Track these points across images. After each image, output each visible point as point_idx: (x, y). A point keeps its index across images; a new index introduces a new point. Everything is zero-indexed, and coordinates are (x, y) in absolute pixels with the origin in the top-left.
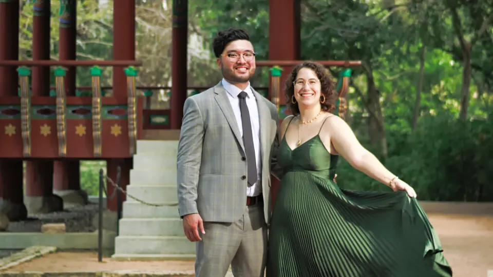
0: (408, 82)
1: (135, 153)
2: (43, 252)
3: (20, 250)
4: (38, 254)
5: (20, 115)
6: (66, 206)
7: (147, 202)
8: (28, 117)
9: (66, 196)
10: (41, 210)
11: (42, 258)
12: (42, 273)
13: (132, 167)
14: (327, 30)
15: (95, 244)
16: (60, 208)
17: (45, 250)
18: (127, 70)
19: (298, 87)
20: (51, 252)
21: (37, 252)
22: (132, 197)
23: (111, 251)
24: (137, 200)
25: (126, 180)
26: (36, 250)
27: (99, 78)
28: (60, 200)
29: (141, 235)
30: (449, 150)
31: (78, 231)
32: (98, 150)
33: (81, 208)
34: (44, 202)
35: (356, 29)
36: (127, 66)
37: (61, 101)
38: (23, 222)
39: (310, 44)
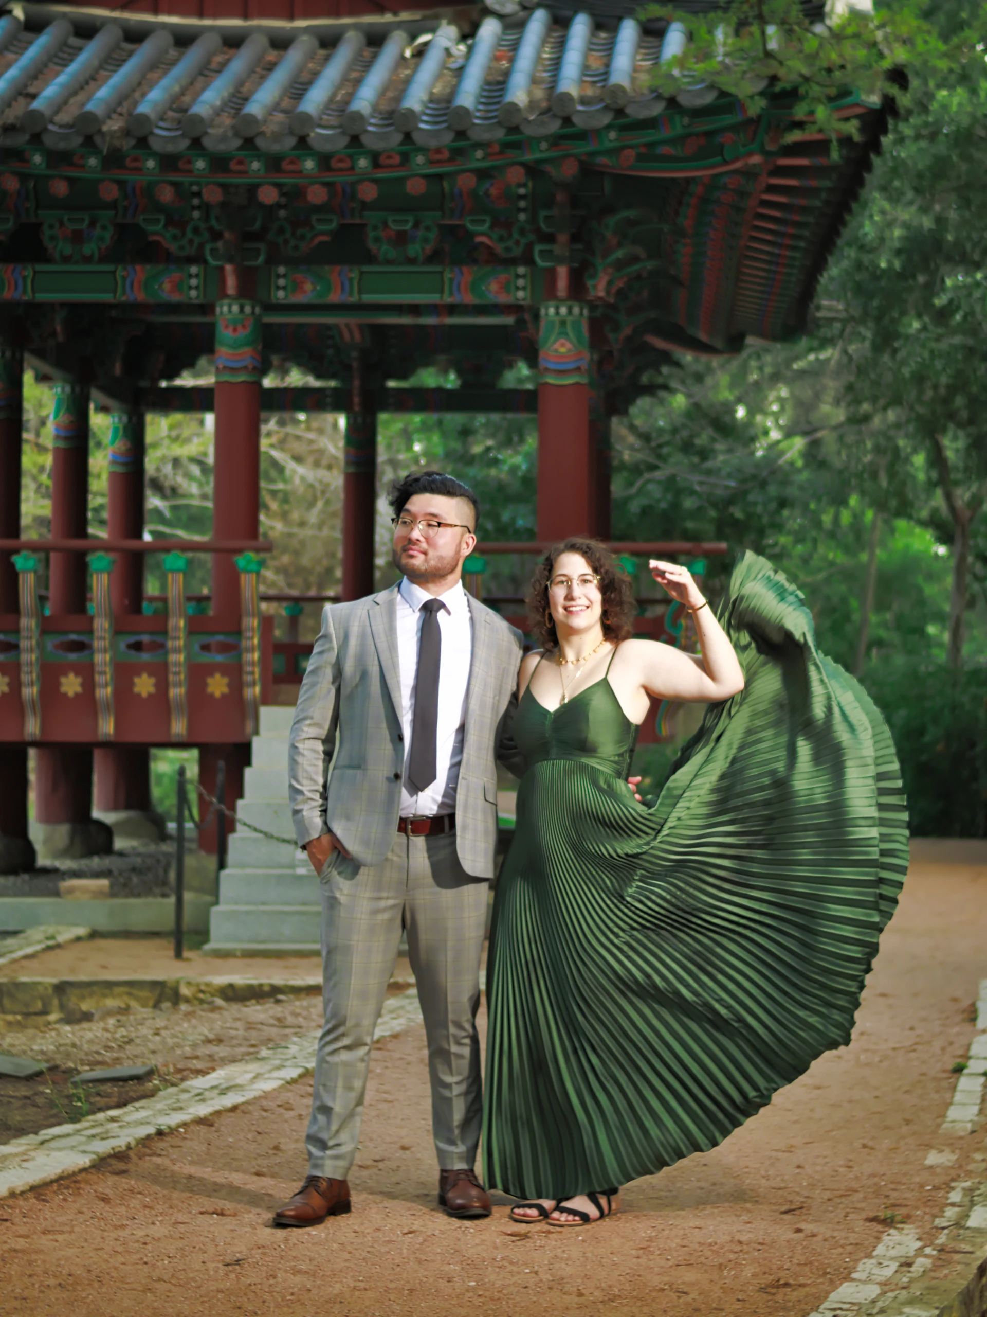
0: (843, 588)
1: (256, 732)
2: (61, 939)
3: (15, 933)
4: (51, 943)
5: (19, 654)
6: (120, 843)
7: (275, 834)
8: (34, 657)
9: (118, 824)
10: (66, 853)
11: (57, 951)
12: (55, 980)
13: (248, 762)
14: (672, 479)
15: (169, 923)
16: (107, 849)
17: (66, 935)
18: (241, 561)
19: (559, 593)
20: (78, 939)
21: (48, 938)
22: (245, 824)
23: (202, 934)
24: (256, 830)
25: (236, 789)
26: (49, 934)
27: (181, 576)
28: (106, 831)
29: (264, 904)
30: (921, 732)
31: (138, 895)
32: (179, 727)
33: (152, 848)
34: (73, 835)
35: (729, 476)
36: (239, 551)
37: (102, 625)
38: (26, 877)
39: (635, 507)
